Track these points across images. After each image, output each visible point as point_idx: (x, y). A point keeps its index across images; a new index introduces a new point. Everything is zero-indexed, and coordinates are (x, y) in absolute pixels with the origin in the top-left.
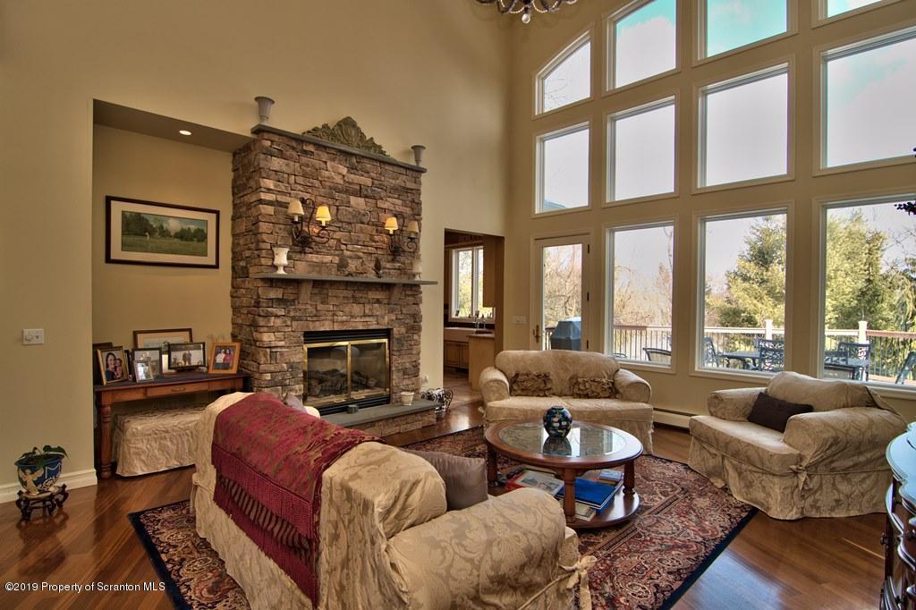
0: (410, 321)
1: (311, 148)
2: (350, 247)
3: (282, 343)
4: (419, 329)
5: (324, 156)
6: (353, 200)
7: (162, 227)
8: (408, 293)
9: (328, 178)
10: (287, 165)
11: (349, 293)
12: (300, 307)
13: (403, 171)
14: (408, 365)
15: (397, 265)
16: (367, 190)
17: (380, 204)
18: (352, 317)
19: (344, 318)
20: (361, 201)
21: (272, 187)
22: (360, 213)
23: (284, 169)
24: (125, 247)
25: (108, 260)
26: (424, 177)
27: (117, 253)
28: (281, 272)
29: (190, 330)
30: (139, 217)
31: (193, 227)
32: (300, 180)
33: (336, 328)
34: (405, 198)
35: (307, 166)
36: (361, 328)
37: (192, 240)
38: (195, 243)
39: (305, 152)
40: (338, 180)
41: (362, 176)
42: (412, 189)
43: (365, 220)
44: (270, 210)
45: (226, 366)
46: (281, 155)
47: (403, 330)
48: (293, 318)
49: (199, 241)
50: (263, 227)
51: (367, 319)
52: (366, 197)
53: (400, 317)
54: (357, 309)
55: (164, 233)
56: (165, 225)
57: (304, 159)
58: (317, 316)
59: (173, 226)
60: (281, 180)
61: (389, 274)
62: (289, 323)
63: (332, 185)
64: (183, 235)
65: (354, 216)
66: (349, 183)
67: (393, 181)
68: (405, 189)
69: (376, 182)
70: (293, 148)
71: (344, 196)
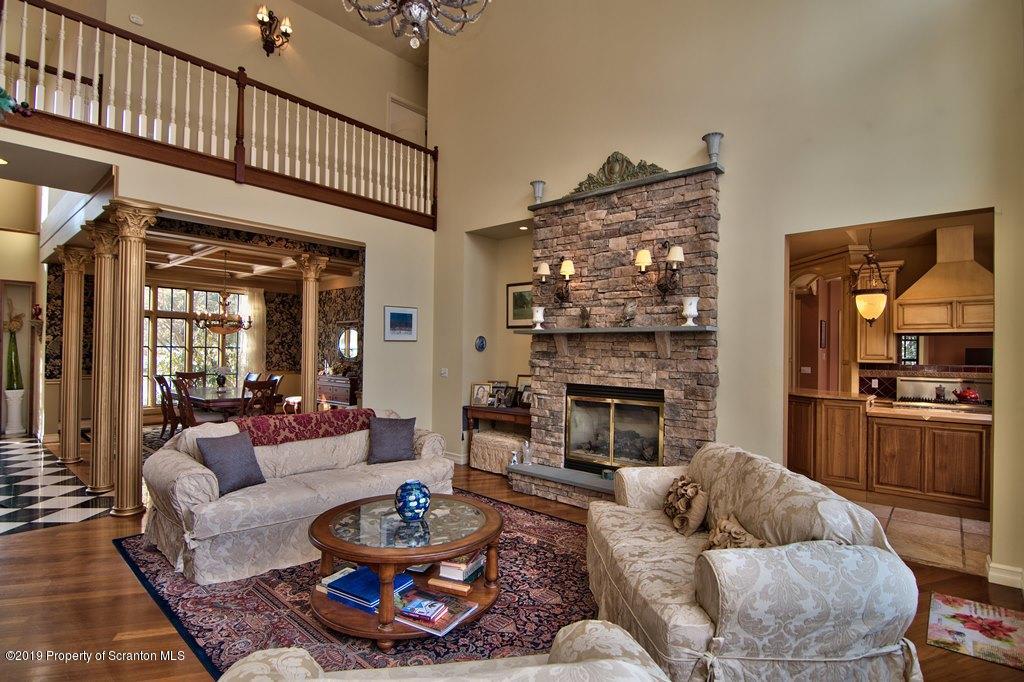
0: (691, 383)
1: (570, 206)
2: (607, 295)
3: (545, 392)
5: (582, 208)
6: (612, 243)
8: (687, 343)
9: (586, 228)
10: (551, 231)
11: (608, 346)
12: (560, 359)
13: (682, 181)
14: (686, 443)
15: (670, 307)
16: (629, 226)
17: (646, 236)
18: (611, 372)
19: (602, 372)
20: (623, 240)
21: (538, 255)
22: (619, 254)
23: (549, 235)
24: (516, 317)
25: (508, 326)
27: (512, 321)
28: (538, 327)
30: (519, 295)
32: (562, 240)
33: (593, 382)
34: (683, 216)
35: (568, 224)
36: (620, 385)
39: (566, 212)
40: (596, 226)
41: (623, 211)
42: (694, 201)
43: (625, 261)
46: (547, 224)
47: (680, 394)
48: (555, 370)
51: (628, 375)
52: (627, 234)
53: (674, 375)
54: (615, 363)
57: (565, 220)
58: (574, 369)
60: (547, 246)
61: (659, 320)
62: (551, 373)
63: (589, 234)
65: (612, 260)
66: (608, 225)
67: (664, 202)
68: (685, 205)
69: (641, 212)
70: (556, 214)
71: (601, 241)
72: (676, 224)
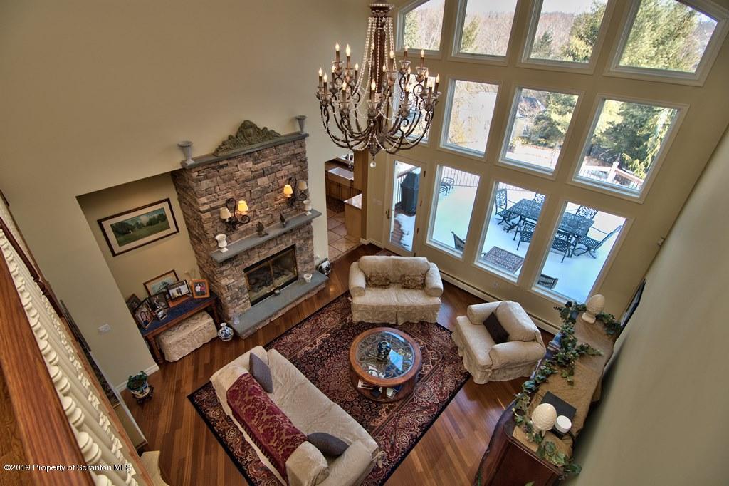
0: (306, 235)
1: (225, 162)
2: (262, 212)
3: (233, 281)
4: (312, 237)
5: (235, 162)
6: (260, 181)
7: (137, 223)
9: (241, 176)
10: (212, 181)
14: (306, 258)
16: (268, 170)
17: (279, 175)
18: (270, 249)
19: (265, 252)
20: (265, 179)
21: (206, 201)
22: (265, 187)
23: (211, 185)
24: (121, 244)
25: (114, 255)
26: (307, 141)
27: (117, 249)
28: (225, 250)
29: (174, 271)
30: (121, 224)
31: (156, 215)
32: (222, 187)
33: (261, 259)
34: (295, 162)
35: (225, 174)
36: (276, 252)
37: (158, 223)
38: (160, 224)
39: (222, 167)
40: (248, 174)
41: (263, 162)
42: (299, 153)
43: (270, 191)
44: (208, 215)
45: (202, 293)
46: (206, 177)
47: (302, 242)
48: (236, 266)
49: (162, 221)
50: (206, 226)
51: (279, 246)
52: (268, 174)
53: (299, 236)
55: (140, 226)
56: (139, 222)
57: (222, 171)
59: (145, 220)
60: (210, 193)
62: (234, 269)
63: (244, 179)
64: (151, 223)
65: (262, 192)
66: (255, 171)
67: (285, 154)
68: (295, 155)
69: (274, 161)
70: (213, 168)
71: (253, 182)
72: (291, 166)
